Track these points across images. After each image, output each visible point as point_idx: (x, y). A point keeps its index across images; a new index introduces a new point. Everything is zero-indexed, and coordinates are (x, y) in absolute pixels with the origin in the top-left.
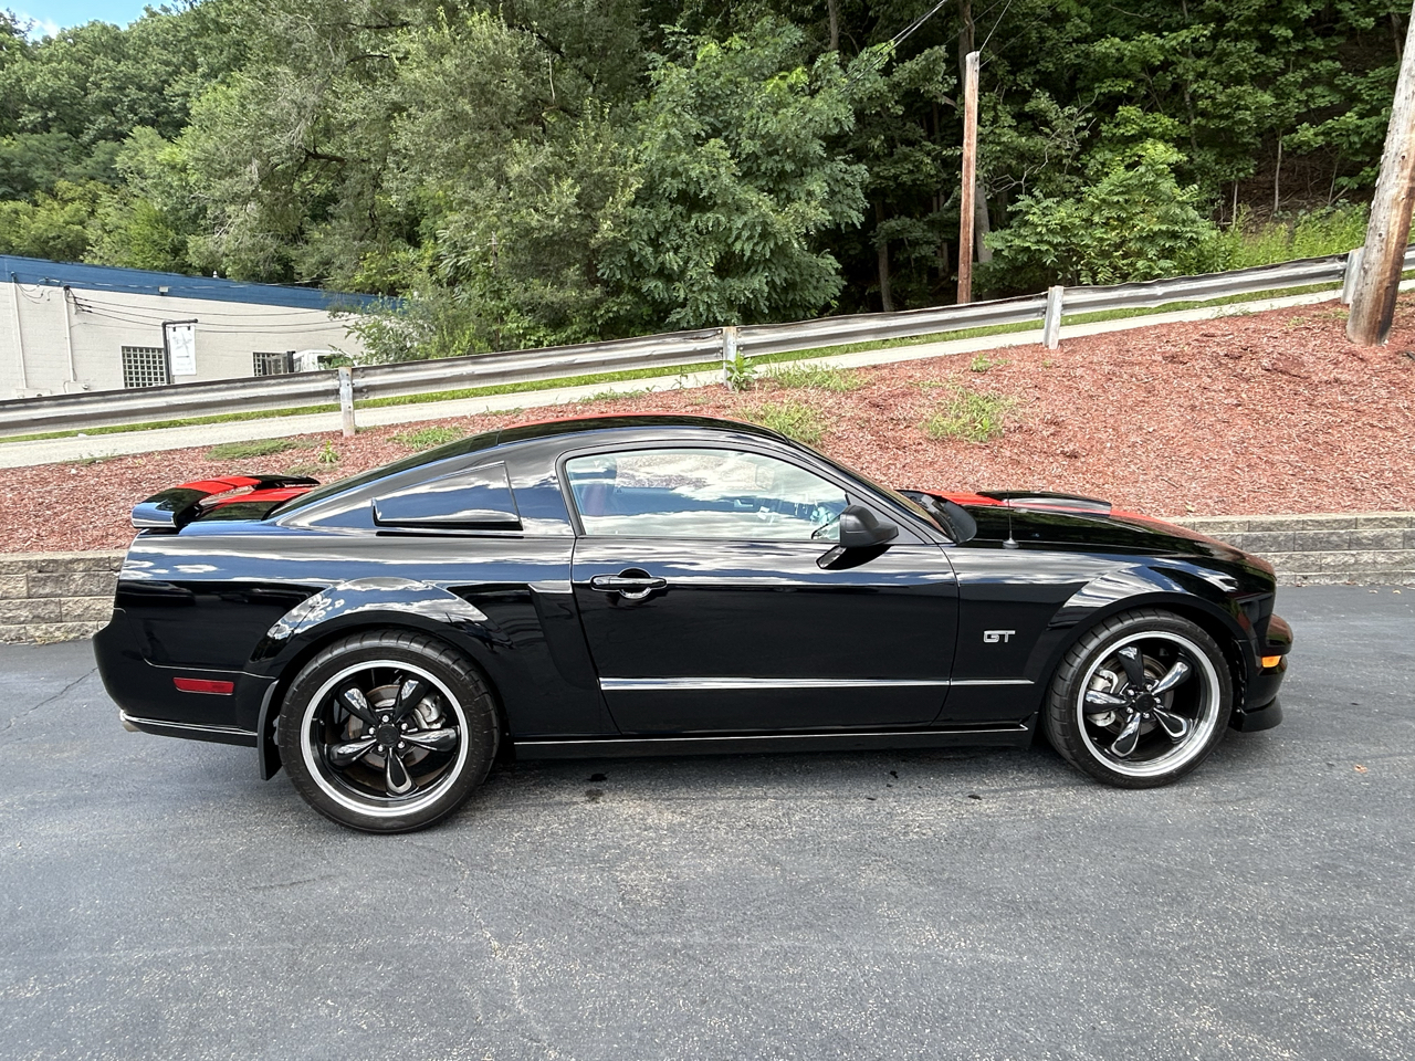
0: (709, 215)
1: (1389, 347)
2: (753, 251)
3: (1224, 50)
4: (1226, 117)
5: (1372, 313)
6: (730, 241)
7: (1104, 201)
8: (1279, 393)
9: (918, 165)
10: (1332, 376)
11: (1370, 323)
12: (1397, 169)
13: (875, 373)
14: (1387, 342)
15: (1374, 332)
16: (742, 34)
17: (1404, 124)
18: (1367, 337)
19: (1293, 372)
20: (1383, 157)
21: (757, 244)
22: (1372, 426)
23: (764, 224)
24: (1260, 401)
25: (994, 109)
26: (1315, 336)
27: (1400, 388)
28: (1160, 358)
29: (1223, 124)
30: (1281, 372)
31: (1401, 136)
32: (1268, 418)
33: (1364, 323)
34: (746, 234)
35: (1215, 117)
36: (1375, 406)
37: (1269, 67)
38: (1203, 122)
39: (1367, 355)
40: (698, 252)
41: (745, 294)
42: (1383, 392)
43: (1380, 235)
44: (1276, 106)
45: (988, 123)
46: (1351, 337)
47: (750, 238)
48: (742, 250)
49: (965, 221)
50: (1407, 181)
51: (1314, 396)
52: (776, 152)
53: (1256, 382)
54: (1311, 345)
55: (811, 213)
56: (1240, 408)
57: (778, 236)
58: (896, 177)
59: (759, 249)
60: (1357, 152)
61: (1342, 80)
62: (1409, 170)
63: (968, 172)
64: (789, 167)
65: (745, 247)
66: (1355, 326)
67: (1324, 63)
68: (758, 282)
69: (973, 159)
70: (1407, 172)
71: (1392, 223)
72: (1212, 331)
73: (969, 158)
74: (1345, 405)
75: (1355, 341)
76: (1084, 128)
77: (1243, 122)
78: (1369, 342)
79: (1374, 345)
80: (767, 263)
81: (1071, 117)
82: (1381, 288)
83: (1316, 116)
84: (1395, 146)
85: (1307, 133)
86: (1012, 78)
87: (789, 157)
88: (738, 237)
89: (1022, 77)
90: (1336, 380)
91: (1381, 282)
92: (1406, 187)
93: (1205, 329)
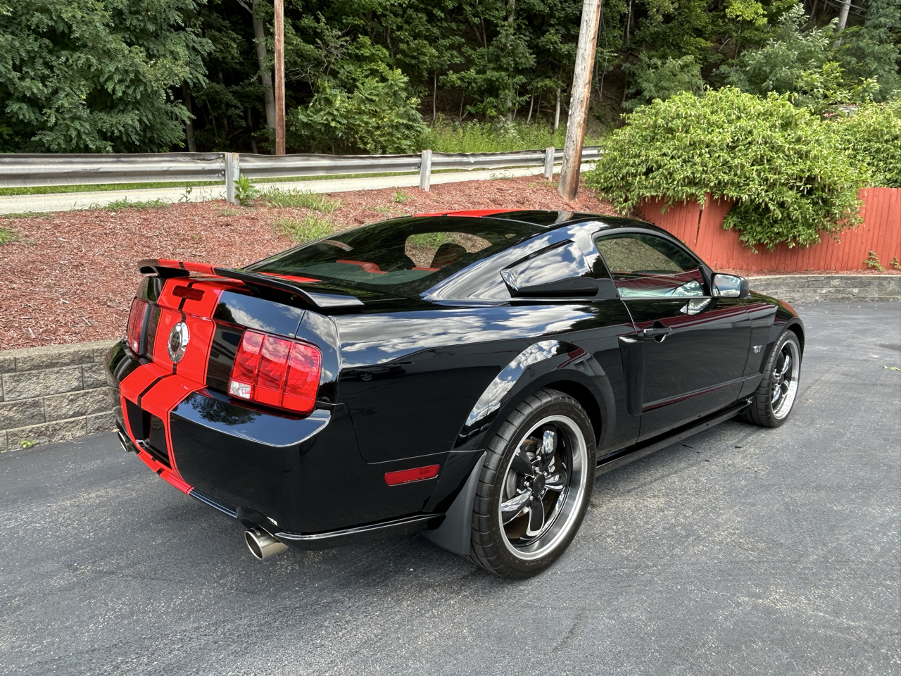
0: (78, 54)
2: (124, 92)
3: (411, 15)
4: (414, 58)
5: (571, 183)
6: (102, 80)
7: (367, 98)
12: (579, 107)
18: (569, 196)
21: (128, 87)
23: (137, 73)
29: (413, 62)
34: (117, 78)
35: (409, 56)
37: (433, 33)
38: (402, 58)
40: (68, 84)
41: (118, 129)
43: (573, 141)
44: (438, 57)
47: (121, 81)
48: (114, 90)
50: (583, 114)
52: (137, 12)
55: (177, 70)
57: (148, 84)
59: (130, 91)
60: (475, 93)
61: (467, 50)
62: (584, 108)
63: (279, 60)
64: (151, 28)
65: (117, 87)
66: (564, 189)
67: (457, 37)
68: (131, 119)
69: (282, 51)
70: (583, 110)
71: (578, 135)
73: (280, 51)
75: (564, 198)
77: (424, 62)
78: (570, 199)
79: (572, 201)
80: (136, 104)
83: (456, 68)
84: (578, 94)
85: (453, 77)
87: (149, 19)
88: (110, 78)
92: (583, 117)
93: (496, 185)
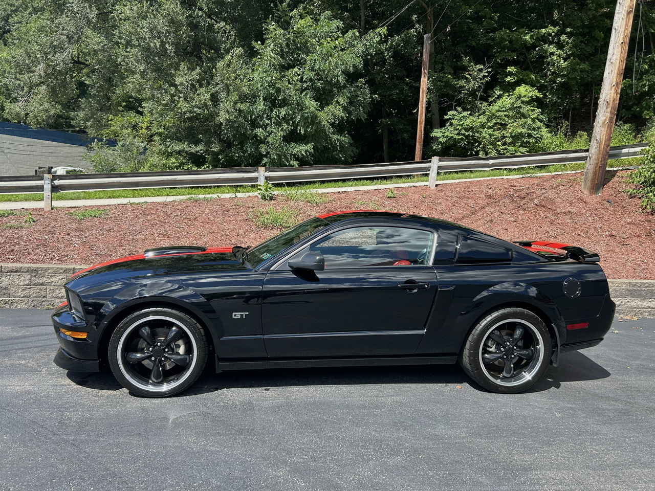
1: (600, 196)
2: (306, 130)
8: (538, 217)
9: (402, 90)
10: (567, 210)
11: (592, 184)
12: (605, 108)
13: (337, 195)
14: (600, 194)
15: (593, 189)
16: (311, 16)
17: (608, 85)
18: (590, 191)
19: (549, 207)
20: (599, 101)
22: (579, 235)
23: (311, 117)
24: (527, 220)
25: (443, 63)
26: (566, 190)
27: (599, 218)
28: (484, 196)
30: (543, 206)
31: (606, 92)
32: (528, 229)
33: (589, 184)
36: (584, 226)
39: (588, 200)
42: (590, 220)
44: (591, 71)
45: (438, 71)
46: (583, 191)
49: (420, 121)
50: (609, 114)
51: (555, 219)
53: (528, 211)
54: (562, 194)
55: (337, 112)
56: (515, 223)
58: (390, 95)
59: (309, 129)
62: (610, 108)
63: (423, 95)
64: (328, 87)
66: (585, 185)
70: (609, 110)
71: (602, 135)
72: (516, 184)
73: (423, 88)
74: (569, 225)
75: (585, 193)
76: (487, 76)
78: (591, 194)
79: (593, 196)
80: (314, 137)
81: (481, 70)
82: (597, 167)
84: (604, 96)
86: (453, 48)
87: (328, 82)
89: (459, 48)
90: (569, 212)
91: (597, 164)
92: (608, 117)
93: (513, 183)
